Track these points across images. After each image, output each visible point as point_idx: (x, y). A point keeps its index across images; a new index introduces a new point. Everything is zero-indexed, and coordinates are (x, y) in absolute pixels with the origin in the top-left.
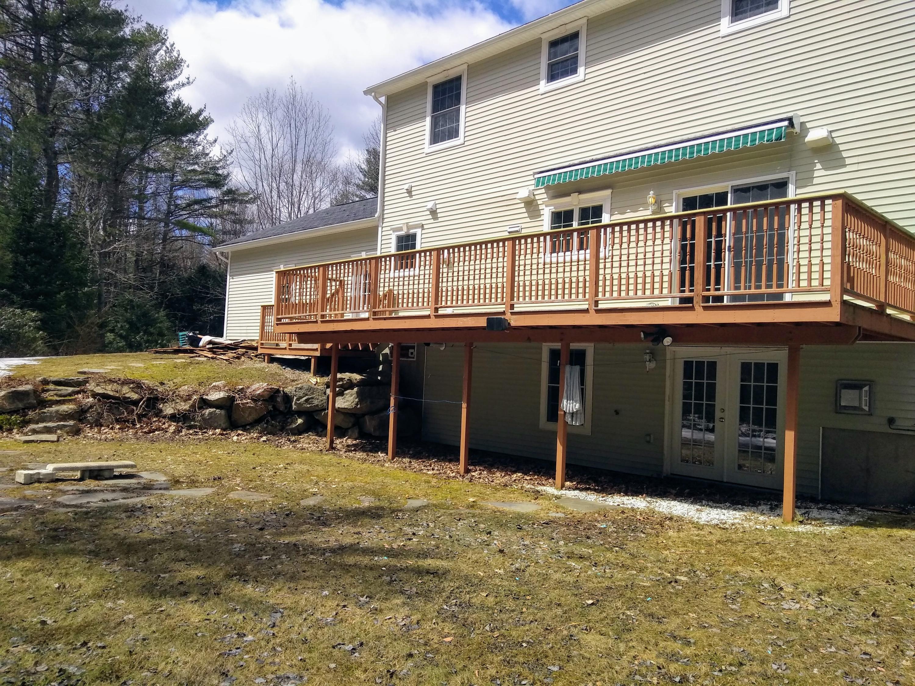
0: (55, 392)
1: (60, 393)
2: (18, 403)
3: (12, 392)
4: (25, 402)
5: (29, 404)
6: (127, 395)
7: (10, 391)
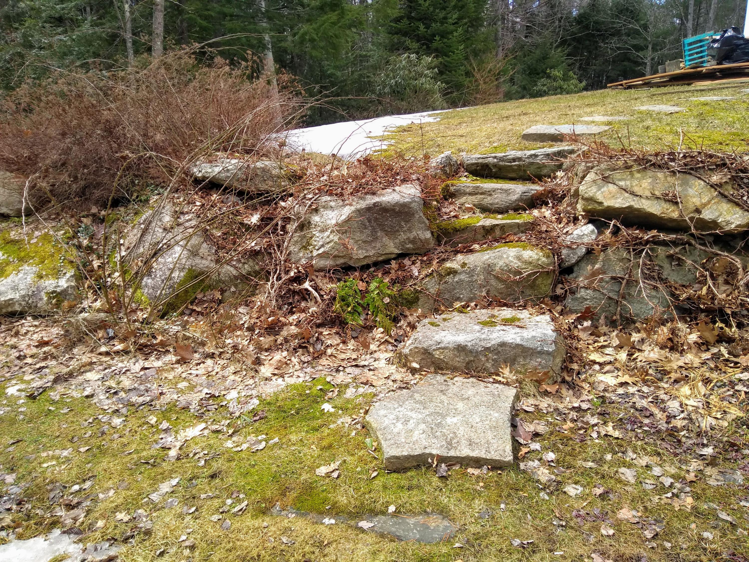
0: (476, 199)
1: (488, 200)
2: (385, 240)
3: (369, 209)
4: (403, 236)
5: (413, 242)
6: (707, 215)
7: (362, 204)
